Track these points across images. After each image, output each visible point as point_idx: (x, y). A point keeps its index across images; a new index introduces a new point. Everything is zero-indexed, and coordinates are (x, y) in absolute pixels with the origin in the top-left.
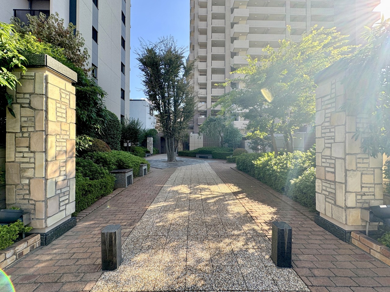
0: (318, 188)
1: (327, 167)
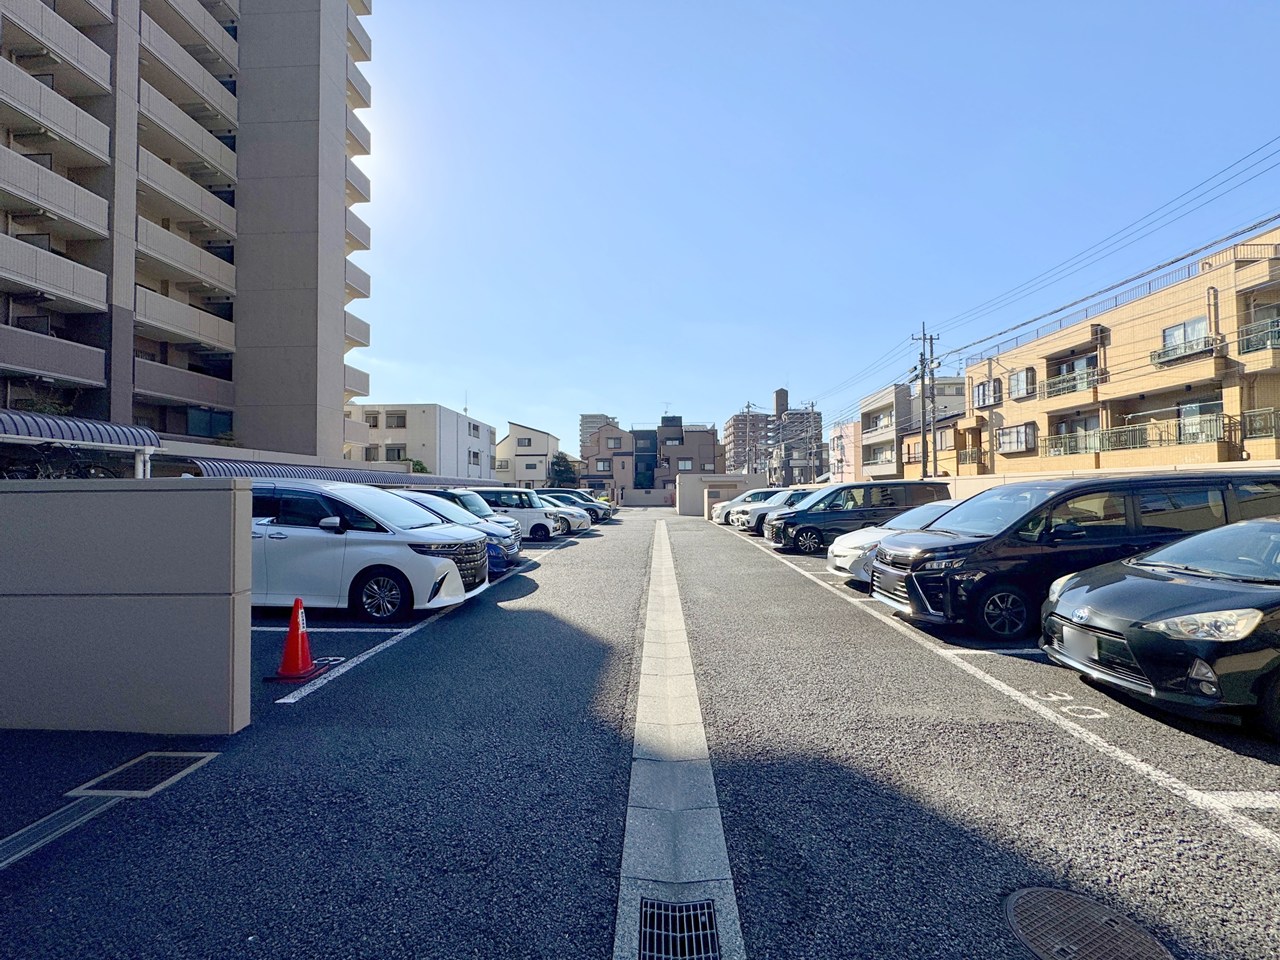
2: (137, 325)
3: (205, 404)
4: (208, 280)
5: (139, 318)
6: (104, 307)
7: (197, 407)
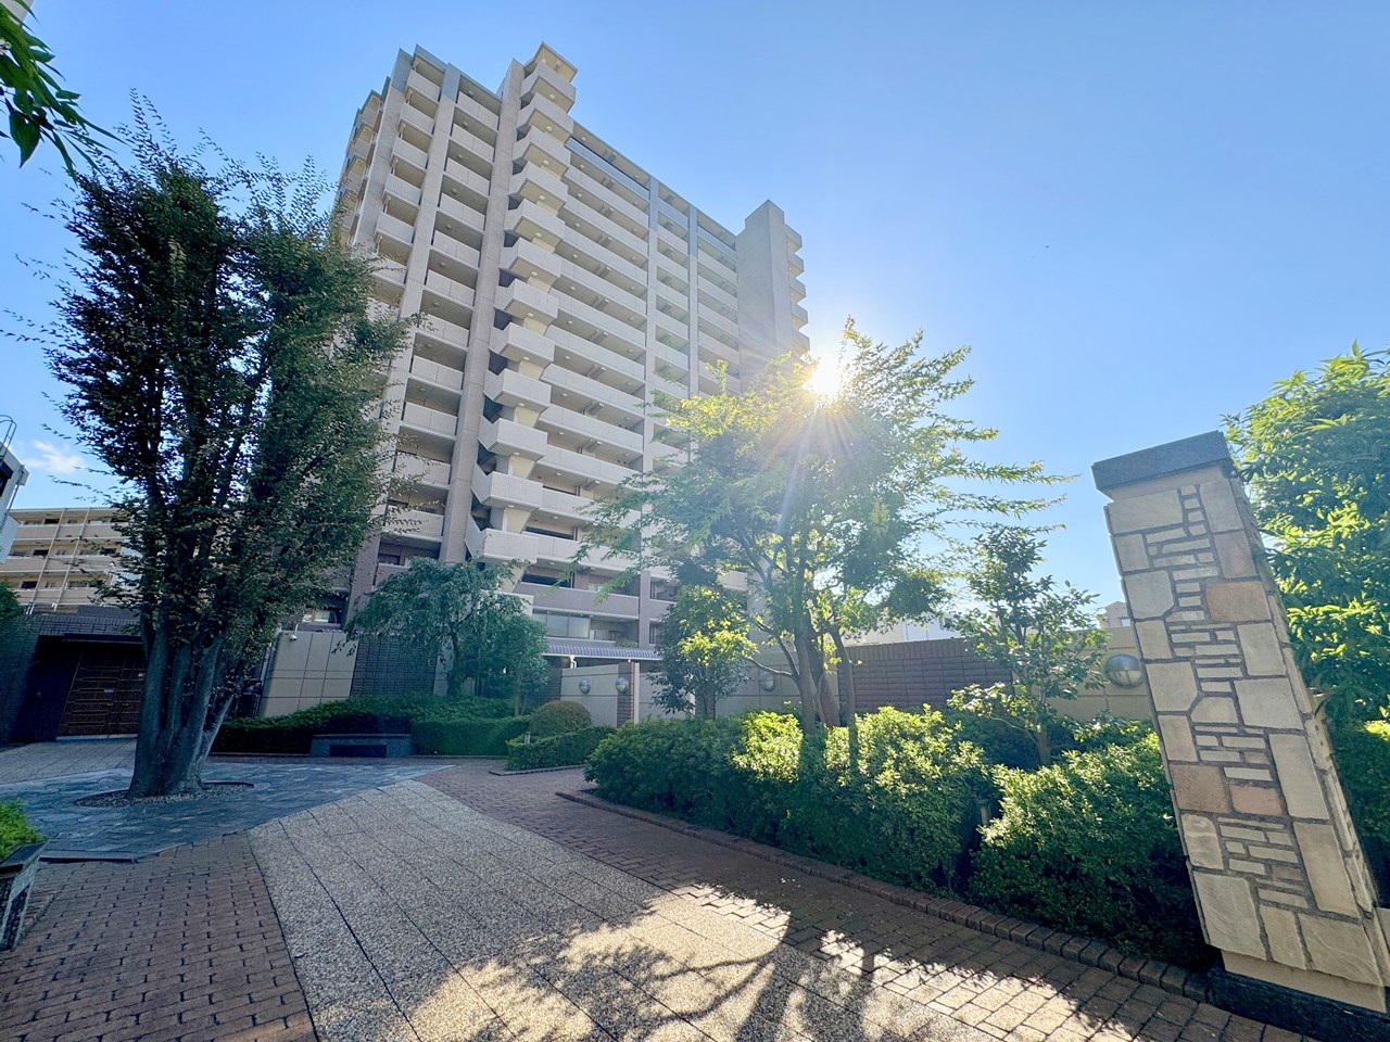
0: (1199, 850)
1: (1230, 764)
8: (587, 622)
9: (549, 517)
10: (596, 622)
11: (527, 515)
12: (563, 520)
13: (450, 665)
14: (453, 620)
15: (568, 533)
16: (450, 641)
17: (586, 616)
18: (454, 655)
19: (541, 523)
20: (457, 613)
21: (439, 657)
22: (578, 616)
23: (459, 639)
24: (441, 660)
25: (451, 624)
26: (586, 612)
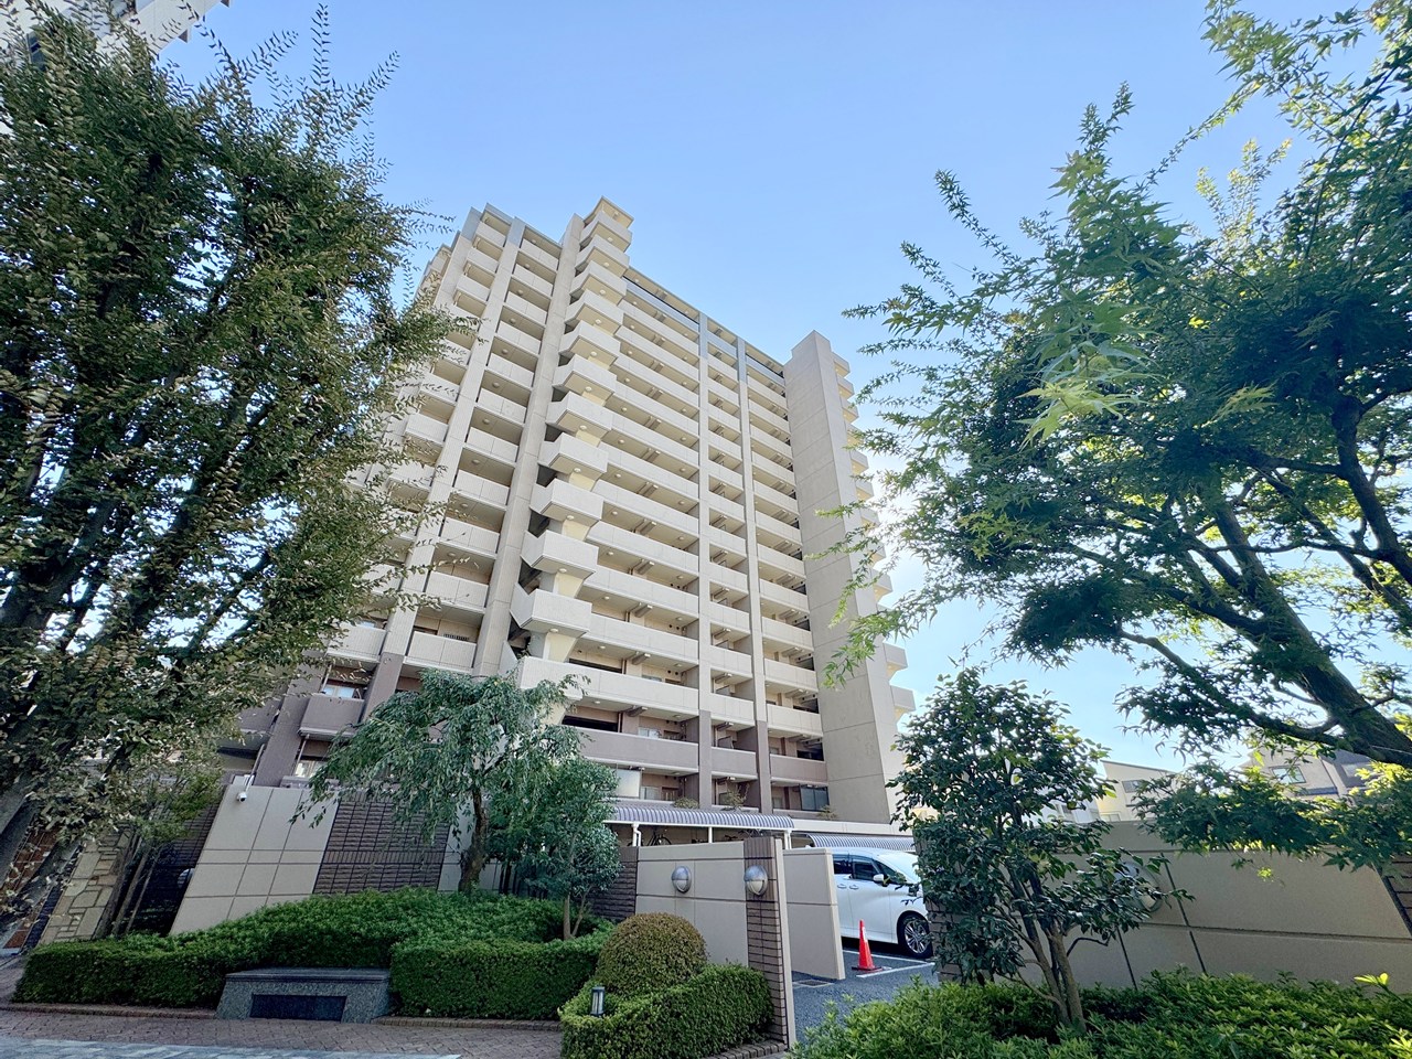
2: (769, 730)
3: (810, 783)
4: (802, 687)
5: (770, 726)
6: (753, 724)
7: (805, 786)
8: (637, 776)
9: (595, 647)
10: (649, 776)
11: (572, 642)
12: (611, 650)
13: (466, 839)
14: (477, 766)
15: (617, 666)
16: (470, 801)
17: (636, 769)
18: (474, 824)
19: (588, 654)
20: (483, 753)
21: (452, 827)
22: (627, 768)
23: (484, 799)
24: (455, 833)
25: (474, 773)
26: (637, 764)
